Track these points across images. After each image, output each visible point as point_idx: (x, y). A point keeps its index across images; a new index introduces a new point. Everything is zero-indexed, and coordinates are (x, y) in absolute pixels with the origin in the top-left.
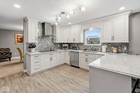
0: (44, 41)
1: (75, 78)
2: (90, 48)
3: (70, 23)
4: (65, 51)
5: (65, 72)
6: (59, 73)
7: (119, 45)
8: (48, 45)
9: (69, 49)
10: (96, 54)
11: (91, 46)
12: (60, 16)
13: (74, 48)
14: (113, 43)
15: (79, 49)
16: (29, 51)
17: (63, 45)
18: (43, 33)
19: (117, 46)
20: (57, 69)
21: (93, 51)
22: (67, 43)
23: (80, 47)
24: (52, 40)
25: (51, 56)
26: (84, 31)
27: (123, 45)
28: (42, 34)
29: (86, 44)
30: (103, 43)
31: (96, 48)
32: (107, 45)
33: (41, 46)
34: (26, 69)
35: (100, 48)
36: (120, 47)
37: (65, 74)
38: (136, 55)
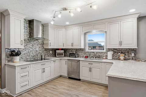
0: (31, 47)
1: (80, 93)
2: (92, 55)
3: (68, 23)
4: (61, 59)
5: (63, 87)
6: (57, 89)
7: (126, 51)
8: (37, 51)
9: (65, 56)
10: (102, 62)
11: (93, 52)
12: (61, 13)
13: (72, 55)
14: (119, 49)
15: (78, 57)
16: (9, 61)
17: (57, 51)
18: (30, 35)
19: (123, 52)
20: (51, 84)
21: (97, 59)
22: (62, 49)
23: (80, 53)
24: (43, 44)
25: (43, 67)
26: (85, 34)
27: (130, 51)
28: (28, 36)
29: (87, 50)
30: (108, 49)
31: (100, 55)
32: (113, 51)
33: (27, 53)
34: (5, 88)
35: (105, 55)
36: (127, 54)
37: (64, 89)
38: (144, 61)
